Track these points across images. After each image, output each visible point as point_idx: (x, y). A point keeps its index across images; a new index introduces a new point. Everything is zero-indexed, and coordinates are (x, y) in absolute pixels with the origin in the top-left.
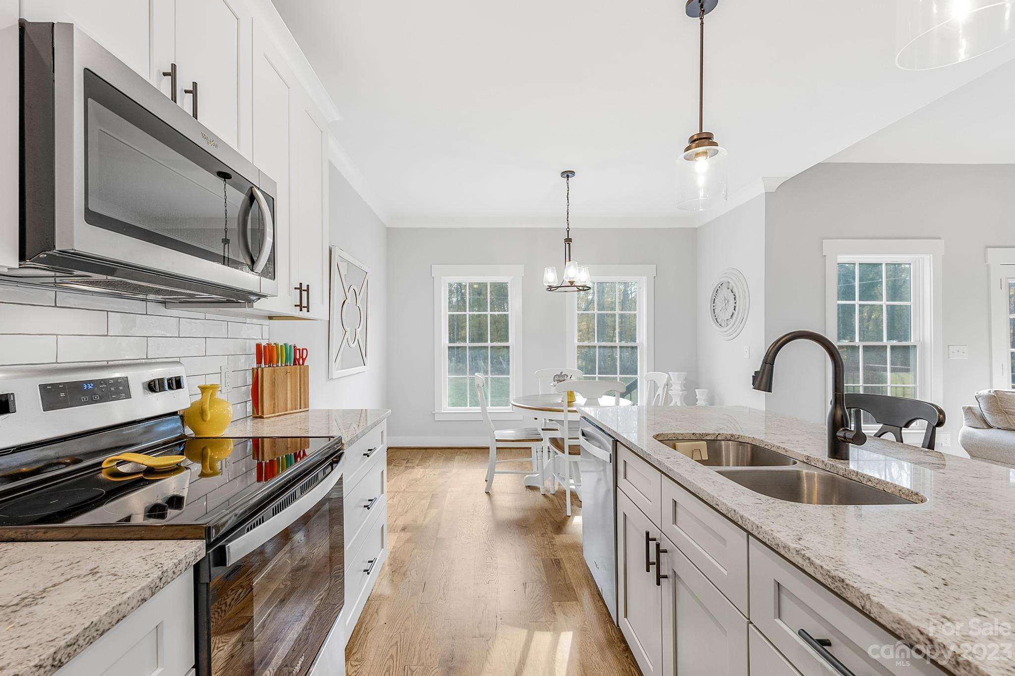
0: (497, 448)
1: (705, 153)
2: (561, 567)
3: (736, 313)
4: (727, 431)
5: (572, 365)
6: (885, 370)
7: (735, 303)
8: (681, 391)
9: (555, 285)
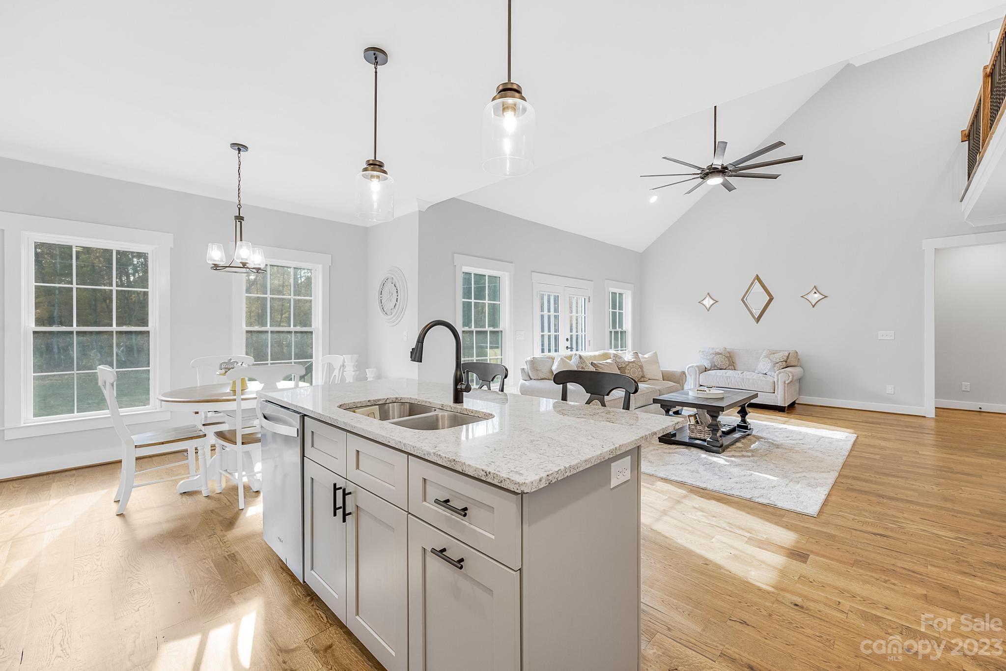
0: (137, 459)
1: (378, 177)
2: (237, 560)
3: (398, 304)
4: (392, 395)
5: (239, 351)
6: (487, 348)
7: (397, 296)
8: (354, 371)
9: (222, 264)
